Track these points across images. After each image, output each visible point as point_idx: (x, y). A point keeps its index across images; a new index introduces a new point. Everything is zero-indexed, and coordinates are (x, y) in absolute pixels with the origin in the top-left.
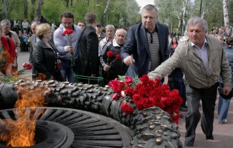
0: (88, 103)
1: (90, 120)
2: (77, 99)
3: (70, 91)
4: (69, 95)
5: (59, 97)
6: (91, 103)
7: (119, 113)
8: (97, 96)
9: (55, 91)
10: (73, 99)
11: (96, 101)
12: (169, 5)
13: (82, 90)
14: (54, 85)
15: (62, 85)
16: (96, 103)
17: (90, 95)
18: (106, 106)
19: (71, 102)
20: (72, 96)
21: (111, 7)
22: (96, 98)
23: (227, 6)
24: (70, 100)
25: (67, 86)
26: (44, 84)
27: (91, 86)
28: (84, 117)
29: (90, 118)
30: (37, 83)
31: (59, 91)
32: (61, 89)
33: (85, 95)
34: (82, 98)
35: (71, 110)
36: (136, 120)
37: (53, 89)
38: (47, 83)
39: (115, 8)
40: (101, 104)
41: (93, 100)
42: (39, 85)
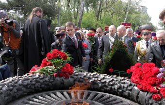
0: (120, 90)
2: (113, 87)
3: (107, 81)
4: (107, 84)
5: (100, 85)
6: (123, 91)
7: (146, 101)
8: (127, 86)
9: (98, 80)
10: (110, 87)
13: (117, 81)
14: (96, 76)
15: (102, 76)
16: (127, 91)
17: (122, 85)
18: (135, 94)
19: (108, 89)
20: (109, 85)
22: (127, 88)
24: (107, 87)
25: (106, 77)
26: (90, 75)
27: (123, 78)
28: (119, 101)
29: (122, 102)
30: (85, 74)
31: (100, 81)
32: (101, 79)
33: (119, 84)
34: (116, 87)
35: (108, 95)
37: (96, 79)
38: (92, 74)
40: (130, 92)
41: (125, 89)
42: (87, 75)
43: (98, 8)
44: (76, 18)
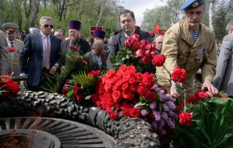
0: (75, 113)
1: (77, 130)
2: (66, 110)
3: (58, 102)
4: (58, 106)
5: (48, 108)
6: (79, 114)
7: (104, 123)
8: (84, 107)
9: (45, 102)
10: (61, 110)
11: (83, 112)
12: (158, 21)
13: (70, 101)
14: (43, 96)
15: (51, 96)
16: (83, 114)
17: (77, 106)
18: (92, 117)
19: (59, 112)
20: (60, 107)
21: (102, 22)
22: (83, 109)
23: (213, 23)
24: (58, 110)
25: (56, 97)
26: (34, 95)
28: (72, 127)
29: (77, 127)
30: (27, 94)
31: (48, 102)
32: (50, 100)
33: (73, 106)
34: (70, 109)
35: (59, 120)
36: (119, 130)
37: (43, 100)
38: (37, 94)
39: (106, 23)
40: (87, 115)
41: (81, 111)
42: (29, 95)
43: (62, 4)
44: (27, 16)
